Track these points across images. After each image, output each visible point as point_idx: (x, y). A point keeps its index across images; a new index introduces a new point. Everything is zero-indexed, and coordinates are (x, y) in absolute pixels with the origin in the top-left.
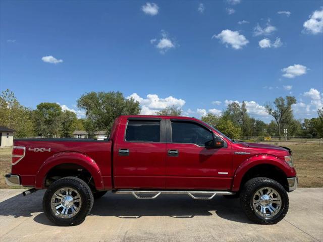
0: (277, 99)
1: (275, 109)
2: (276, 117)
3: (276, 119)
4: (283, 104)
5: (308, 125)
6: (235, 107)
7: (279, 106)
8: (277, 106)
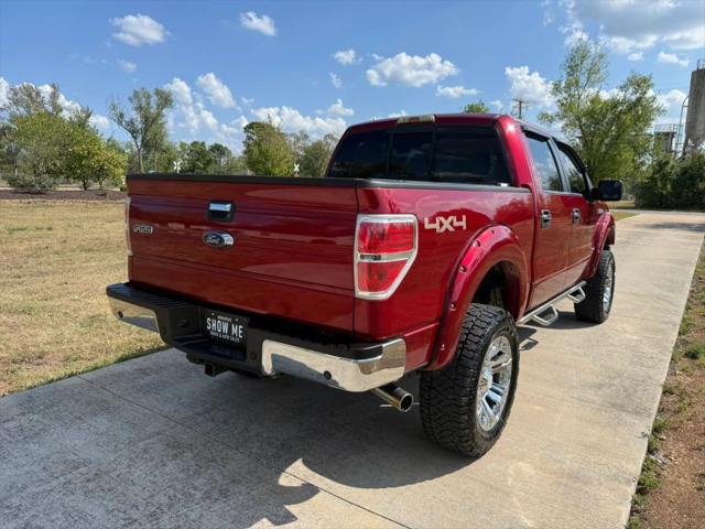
0: (136, 93)
1: (132, 114)
2: (134, 133)
3: (135, 138)
4: (148, 104)
5: (186, 156)
6: (30, 95)
7: (140, 108)
8: (136, 109)
